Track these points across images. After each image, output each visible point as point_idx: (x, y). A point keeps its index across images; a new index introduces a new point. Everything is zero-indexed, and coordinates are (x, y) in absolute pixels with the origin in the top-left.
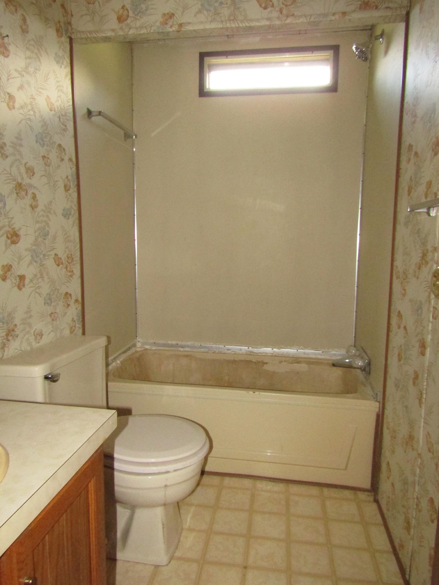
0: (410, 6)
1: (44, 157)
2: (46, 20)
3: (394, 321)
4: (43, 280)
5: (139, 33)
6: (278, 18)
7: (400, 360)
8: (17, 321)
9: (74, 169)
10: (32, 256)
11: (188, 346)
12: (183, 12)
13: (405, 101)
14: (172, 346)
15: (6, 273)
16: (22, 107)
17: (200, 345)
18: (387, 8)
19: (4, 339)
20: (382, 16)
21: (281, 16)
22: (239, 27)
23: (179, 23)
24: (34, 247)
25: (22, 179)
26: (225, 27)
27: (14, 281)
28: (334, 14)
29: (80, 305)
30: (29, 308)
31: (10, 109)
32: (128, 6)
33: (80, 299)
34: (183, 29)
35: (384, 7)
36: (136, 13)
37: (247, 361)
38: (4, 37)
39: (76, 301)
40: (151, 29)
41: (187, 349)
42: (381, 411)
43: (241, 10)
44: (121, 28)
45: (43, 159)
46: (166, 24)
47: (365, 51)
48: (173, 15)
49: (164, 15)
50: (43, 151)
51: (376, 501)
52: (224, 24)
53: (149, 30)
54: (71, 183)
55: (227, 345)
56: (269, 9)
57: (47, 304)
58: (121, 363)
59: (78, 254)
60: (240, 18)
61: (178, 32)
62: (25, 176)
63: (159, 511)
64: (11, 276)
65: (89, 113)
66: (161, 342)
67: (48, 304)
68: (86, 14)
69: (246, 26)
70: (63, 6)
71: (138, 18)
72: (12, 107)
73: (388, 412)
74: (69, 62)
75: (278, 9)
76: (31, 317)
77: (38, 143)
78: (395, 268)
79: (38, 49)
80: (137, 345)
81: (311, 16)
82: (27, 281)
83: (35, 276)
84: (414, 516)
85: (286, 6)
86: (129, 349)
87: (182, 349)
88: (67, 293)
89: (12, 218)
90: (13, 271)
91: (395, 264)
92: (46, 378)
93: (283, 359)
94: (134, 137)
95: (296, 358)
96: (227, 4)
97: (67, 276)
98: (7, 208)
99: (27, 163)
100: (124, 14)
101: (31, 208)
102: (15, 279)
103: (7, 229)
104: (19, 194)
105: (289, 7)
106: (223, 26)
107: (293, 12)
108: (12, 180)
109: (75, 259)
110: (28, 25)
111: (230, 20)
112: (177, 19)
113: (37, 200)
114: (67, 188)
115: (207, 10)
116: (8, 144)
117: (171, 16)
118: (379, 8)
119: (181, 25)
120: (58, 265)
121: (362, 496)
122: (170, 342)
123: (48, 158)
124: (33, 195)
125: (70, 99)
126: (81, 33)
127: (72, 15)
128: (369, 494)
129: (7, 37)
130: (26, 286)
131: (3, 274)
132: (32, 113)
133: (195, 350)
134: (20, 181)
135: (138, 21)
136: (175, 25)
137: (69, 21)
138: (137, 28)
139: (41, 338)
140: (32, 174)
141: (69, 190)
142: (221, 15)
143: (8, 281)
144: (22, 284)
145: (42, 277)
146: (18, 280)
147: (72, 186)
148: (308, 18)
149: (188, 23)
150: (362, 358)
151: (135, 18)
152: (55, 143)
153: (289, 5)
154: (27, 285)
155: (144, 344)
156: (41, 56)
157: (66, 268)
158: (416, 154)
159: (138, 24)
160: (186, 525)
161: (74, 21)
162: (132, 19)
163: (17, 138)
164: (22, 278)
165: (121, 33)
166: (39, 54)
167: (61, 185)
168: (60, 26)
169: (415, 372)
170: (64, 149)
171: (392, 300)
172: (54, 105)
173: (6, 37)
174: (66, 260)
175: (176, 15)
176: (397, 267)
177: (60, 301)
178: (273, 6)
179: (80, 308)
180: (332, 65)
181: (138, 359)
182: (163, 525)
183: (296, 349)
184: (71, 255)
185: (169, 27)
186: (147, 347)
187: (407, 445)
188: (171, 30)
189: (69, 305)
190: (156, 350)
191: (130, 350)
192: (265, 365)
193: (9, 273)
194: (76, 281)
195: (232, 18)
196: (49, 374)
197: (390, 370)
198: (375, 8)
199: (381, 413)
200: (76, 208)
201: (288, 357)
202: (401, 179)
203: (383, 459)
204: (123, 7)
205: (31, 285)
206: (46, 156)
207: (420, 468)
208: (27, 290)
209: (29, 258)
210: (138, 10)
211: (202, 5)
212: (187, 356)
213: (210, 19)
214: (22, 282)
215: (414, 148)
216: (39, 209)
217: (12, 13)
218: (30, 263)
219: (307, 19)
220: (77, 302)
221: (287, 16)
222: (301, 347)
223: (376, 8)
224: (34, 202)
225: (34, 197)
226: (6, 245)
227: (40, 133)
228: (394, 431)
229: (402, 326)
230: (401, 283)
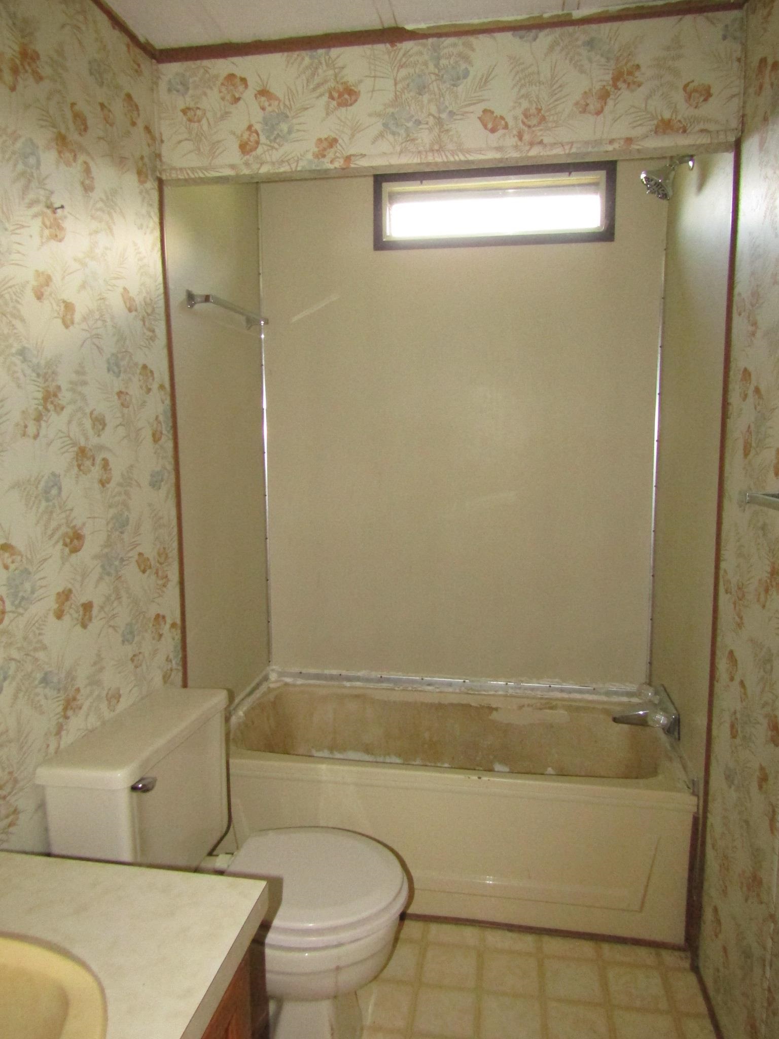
0: (743, 131)
1: (120, 393)
2: (120, 162)
3: (723, 665)
4: (120, 603)
5: (277, 171)
6: (516, 147)
7: (734, 736)
8: (81, 682)
9: (168, 401)
10: (103, 567)
11: (358, 679)
12: (353, 136)
13: (736, 291)
14: (332, 678)
15: (63, 604)
16: (85, 319)
17: (380, 676)
18: (702, 131)
19: (59, 718)
20: (694, 145)
21: (519, 143)
22: (448, 162)
23: (345, 155)
24: (106, 550)
25: (87, 439)
26: (425, 162)
27: (75, 615)
28: (611, 142)
29: (179, 631)
30: (98, 655)
31: (67, 327)
32: (257, 127)
33: (179, 622)
34: (352, 166)
35: (697, 128)
36: (272, 138)
37: (462, 705)
38: (56, 209)
39: (173, 625)
40: (297, 165)
41: (358, 684)
42: (701, 811)
43: (451, 133)
44: (247, 164)
45: (119, 397)
46: (324, 156)
47: (663, 184)
48: (335, 141)
49: (320, 140)
50: (118, 385)
51: (695, 969)
52: (423, 157)
53: (294, 166)
54: (164, 426)
55: (427, 677)
56: (501, 132)
57: (126, 643)
58: (246, 714)
59: (175, 545)
60: (451, 146)
61: (343, 169)
62: (91, 432)
63: (325, 1009)
64: (70, 608)
65: (190, 297)
66: (313, 671)
67: (128, 641)
68: (186, 139)
69: (460, 161)
70: (147, 129)
71: (276, 146)
72: (69, 322)
73: (715, 821)
74: (157, 220)
75: (515, 132)
76: (102, 669)
77: (111, 372)
78: (722, 573)
79: (109, 214)
80: (270, 677)
81: (572, 143)
82: (95, 611)
83: (108, 598)
84: (764, 1019)
85: (529, 127)
86: (258, 685)
87: (348, 684)
88: (158, 616)
89: (72, 510)
90: (73, 598)
91: (723, 565)
92: (134, 788)
93: (526, 702)
94: (262, 322)
95: (547, 699)
96: (427, 123)
97: (159, 587)
98: (64, 494)
99: (94, 410)
100: (252, 139)
101: (100, 486)
102: (77, 612)
103: (64, 529)
104: (82, 468)
105: (534, 129)
106: (421, 161)
107: (541, 138)
108: (71, 446)
109: (170, 555)
110: (93, 178)
111: (432, 150)
112: (343, 149)
113: (111, 469)
114: (156, 438)
115: (394, 134)
116: (64, 386)
117: (333, 142)
118: (688, 132)
119: (348, 159)
120: (144, 572)
121: (670, 958)
122: (327, 672)
123: (127, 393)
124: (103, 462)
125: (160, 284)
126: (179, 172)
127: (162, 141)
128: (682, 954)
129: (61, 209)
130: (94, 621)
131: (58, 607)
132: (100, 323)
133: (371, 685)
134: (83, 443)
135: (274, 151)
136: (339, 158)
137: (157, 152)
138: (273, 163)
139: (118, 701)
140: (101, 427)
141: (160, 439)
142: (417, 142)
143: (66, 618)
144: (87, 617)
145: (119, 598)
146: (81, 612)
147: (164, 432)
148: (567, 147)
149: (361, 154)
150: (665, 710)
151: (270, 146)
152: (136, 364)
153: (534, 126)
154: (96, 617)
155: (281, 674)
156: (114, 223)
157: (157, 573)
158: (757, 390)
159: (276, 155)
160: (368, 1020)
161: (165, 151)
162: (266, 148)
163: (77, 373)
164: (87, 607)
165: (246, 171)
166: (110, 221)
167: (147, 434)
168: (144, 164)
169: (762, 769)
170: (152, 372)
171: (719, 627)
172: (134, 301)
173: (59, 208)
174: (157, 559)
175: (340, 141)
176: (725, 571)
177: (146, 631)
178: (506, 127)
179: (178, 637)
180: (604, 194)
181: (274, 704)
182: (332, 1029)
183: (548, 683)
184: (164, 548)
185: (328, 163)
186: (289, 680)
187: (749, 889)
188: (331, 166)
189: (161, 636)
190: (302, 685)
191: (258, 689)
192: (494, 713)
193: (68, 603)
194: (173, 590)
195: (436, 147)
196: (139, 782)
197: (717, 747)
198: (681, 131)
199: (701, 816)
200: (170, 467)
201: (533, 698)
202: (730, 423)
203: (705, 899)
204: (250, 127)
205: (102, 615)
206: (123, 390)
207: (772, 939)
208: (96, 625)
209: (99, 569)
210: (276, 133)
211: (385, 125)
212: (357, 696)
213: (398, 149)
214: (88, 613)
215: (753, 377)
216: (112, 485)
217: (68, 164)
218: (101, 578)
219: (564, 150)
220: (173, 628)
221: (532, 144)
222: (557, 680)
223: (685, 131)
224: (106, 474)
225: (106, 464)
226: (62, 558)
227: (113, 354)
228: (726, 857)
229: (737, 680)
230: (735, 603)
